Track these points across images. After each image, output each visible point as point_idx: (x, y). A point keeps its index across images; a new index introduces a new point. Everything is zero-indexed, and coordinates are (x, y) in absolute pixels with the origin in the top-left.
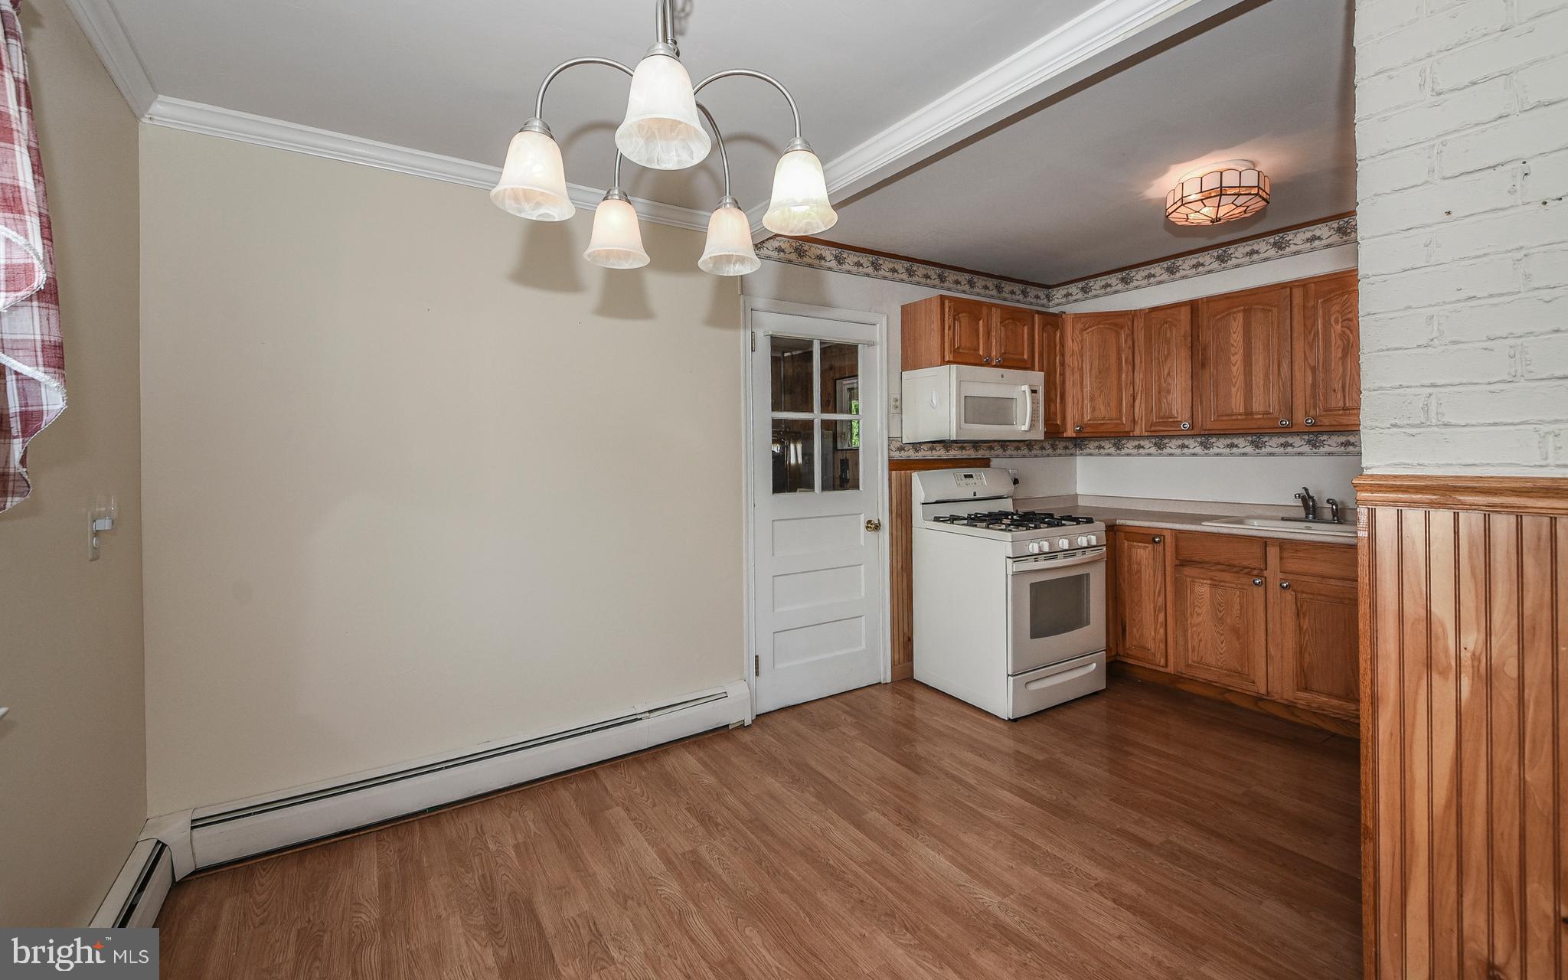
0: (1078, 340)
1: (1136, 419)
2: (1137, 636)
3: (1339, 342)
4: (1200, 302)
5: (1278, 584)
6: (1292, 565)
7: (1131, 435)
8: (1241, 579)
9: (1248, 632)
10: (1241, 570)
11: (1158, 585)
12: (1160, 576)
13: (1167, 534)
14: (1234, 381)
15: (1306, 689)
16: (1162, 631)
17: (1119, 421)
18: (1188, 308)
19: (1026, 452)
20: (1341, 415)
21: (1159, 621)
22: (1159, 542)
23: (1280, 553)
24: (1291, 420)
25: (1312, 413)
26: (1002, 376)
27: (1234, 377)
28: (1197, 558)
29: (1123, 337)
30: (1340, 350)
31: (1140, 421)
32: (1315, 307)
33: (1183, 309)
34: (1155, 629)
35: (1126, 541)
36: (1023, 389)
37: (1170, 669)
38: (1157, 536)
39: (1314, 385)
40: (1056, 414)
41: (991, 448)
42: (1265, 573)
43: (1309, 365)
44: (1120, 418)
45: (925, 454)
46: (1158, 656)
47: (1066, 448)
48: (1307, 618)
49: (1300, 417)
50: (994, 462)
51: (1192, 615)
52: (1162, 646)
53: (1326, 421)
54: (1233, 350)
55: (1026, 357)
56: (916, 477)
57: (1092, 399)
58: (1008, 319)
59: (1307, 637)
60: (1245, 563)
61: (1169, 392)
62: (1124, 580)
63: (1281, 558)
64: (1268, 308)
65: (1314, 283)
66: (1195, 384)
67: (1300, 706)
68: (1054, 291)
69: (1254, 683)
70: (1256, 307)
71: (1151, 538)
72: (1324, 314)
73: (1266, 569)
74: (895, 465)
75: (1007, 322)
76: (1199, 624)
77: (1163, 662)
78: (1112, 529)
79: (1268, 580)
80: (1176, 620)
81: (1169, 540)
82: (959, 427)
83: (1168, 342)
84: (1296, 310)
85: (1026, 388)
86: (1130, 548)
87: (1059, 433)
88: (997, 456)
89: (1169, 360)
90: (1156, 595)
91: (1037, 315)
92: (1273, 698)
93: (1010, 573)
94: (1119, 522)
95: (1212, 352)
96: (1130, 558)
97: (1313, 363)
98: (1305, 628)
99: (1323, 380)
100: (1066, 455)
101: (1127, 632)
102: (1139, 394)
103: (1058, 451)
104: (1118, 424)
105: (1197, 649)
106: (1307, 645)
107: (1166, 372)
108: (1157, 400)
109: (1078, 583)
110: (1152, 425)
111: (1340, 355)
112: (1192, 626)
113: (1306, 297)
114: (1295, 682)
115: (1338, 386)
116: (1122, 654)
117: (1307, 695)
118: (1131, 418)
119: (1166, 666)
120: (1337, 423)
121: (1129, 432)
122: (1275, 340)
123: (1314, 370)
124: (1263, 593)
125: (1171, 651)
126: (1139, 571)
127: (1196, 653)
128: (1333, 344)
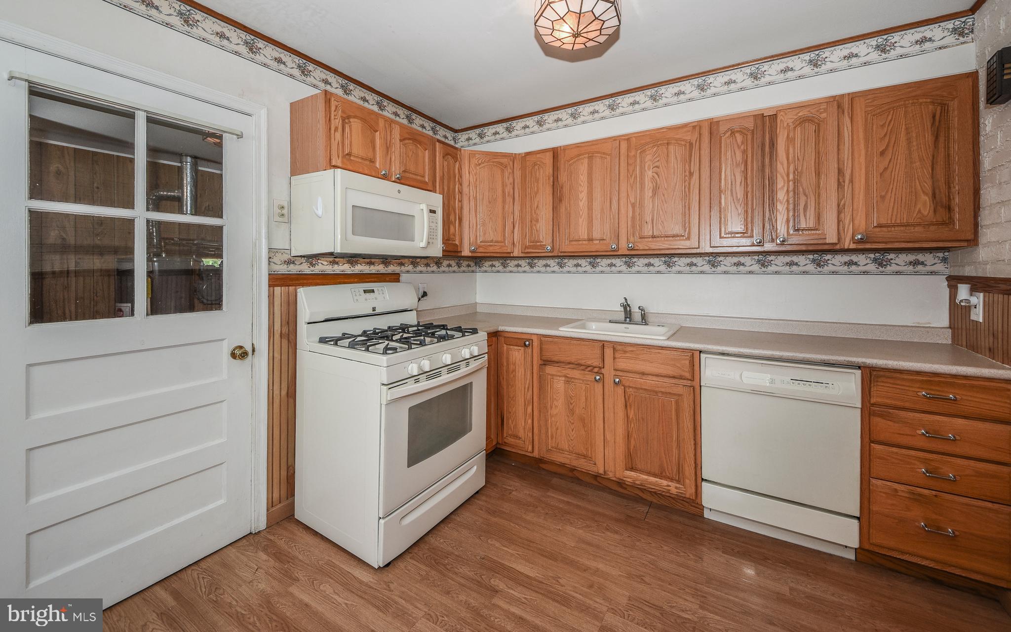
0: (473, 173)
1: (515, 243)
2: (512, 427)
3: (651, 185)
4: (559, 149)
5: (613, 380)
6: (622, 364)
7: (512, 255)
8: (587, 376)
9: (591, 420)
10: (586, 368)
11: (528, 382)
12: (529, 375)
13: (535, 338)
14: (581, 213)
15: (632, 469)
16: (530, 421)
17: (503, 244)
18: (551, 153)
19: (435, 268)
20: (650, 242)
21: (528, 413)
22: (529, 345)
23: (614, 354)
24: (618, 246)
25: (632, 239)
26: (399, 192)
27: (581, 210)
28: (555, 359)
29: (506, 174)
30: (651, 191)
31: (518, 244)
32: (635, 156)
33: (548, 154)
34: (525, 419)
35: (505, 345)
36: (421, 208)
37: (536, 454)
38: (528, 340)
39: (633, 218)
40: (454, 235)
41: (402, 264)
42: (603, 371)
43: (630, 201)
44: (504, 242)
45: (323, 267)
46: (527, 443)
47: (469, 266)
48: (633, 408)
49: (623, 244)
50: (403, 277)
51: (551, 407)
52: (530, 435)
53: (641, 247)
54: (581, 189)
55: (427, 180)
56: (302, 292)
57: (484, 224)
58: (409, 139)
59: (632, 425)
60: (589, 363)
61: (537, 221)
62: (503, 379)
63: (614, 358)
64: (604, 156)
65: (634, 137)
66: (555, 216)
67: (627, 483)
68: (459, 135)
69: (595, 464)
70: (596, 155)
71: (524, 342)
72: (641, 162)
73: (604, 368)
74: (276, 280)
75: (407, 141)
76: (556, 414)
77: (530, 449)
78: (494, 336)
79: (605, 376)
80: (540, 411)
81: (536, 344)
82: (345, 238)
83: (537, 180)
84: (622, 158)
85: (424, 207)
86: (508, 350)
87: (458, 252)
88: (408, 272)
89: (538, 195)
90: (526, 390)
91: (437, 143)
92: (609, 476)
93: (384, 402)
94: (501, 328)
95: (566, 190)
96: (508, 359)
97: (633, 201)
98: (631, 417)
99: (639, 214)
100: (469, 272)
101: (505, 423)
102: (518, 223)
103: (462, 269)
104: (502, 246)
105: (554, 435)
106: (632, 431)
107: (536, 205)
108: (530, 226)
109: (463, 393)
110: (526, 247)
111: (651, 194)
112: (552, 417)
113: (629, 149)
114: (624, 463)
115: (649, 219)
116: (500, 442)
117: (632, 474)
118: (511, 241)
119: (533, 452)
120: (647, 248)
121: (510, 253)
122: (608, 181)
123: (633, 205)
124: (602, 387)
125: (536, 438)
126: (514, 371)
127: (554, 439)
128: (646, 186)
